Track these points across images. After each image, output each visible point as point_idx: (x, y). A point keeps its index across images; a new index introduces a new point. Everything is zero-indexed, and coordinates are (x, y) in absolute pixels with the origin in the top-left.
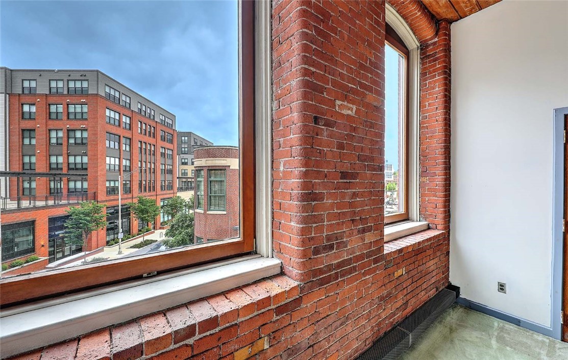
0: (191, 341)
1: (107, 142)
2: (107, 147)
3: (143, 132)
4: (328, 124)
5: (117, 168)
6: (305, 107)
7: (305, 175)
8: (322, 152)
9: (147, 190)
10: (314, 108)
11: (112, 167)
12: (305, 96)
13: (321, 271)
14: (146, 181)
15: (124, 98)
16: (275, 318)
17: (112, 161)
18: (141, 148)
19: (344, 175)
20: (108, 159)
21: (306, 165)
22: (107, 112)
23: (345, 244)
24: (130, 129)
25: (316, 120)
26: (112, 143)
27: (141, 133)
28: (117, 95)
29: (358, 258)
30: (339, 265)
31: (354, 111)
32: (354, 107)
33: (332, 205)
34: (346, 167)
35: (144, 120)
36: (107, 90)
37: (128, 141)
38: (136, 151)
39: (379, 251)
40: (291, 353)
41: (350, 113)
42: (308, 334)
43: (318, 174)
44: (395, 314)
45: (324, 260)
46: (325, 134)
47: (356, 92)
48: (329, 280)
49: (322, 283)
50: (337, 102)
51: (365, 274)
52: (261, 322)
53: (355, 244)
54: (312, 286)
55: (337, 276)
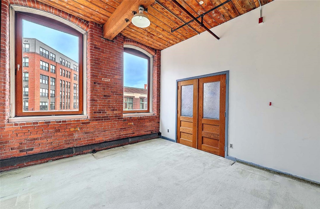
0: (60, 124)
1: (41, 80)
2: (40, 83)
3: (63, 75)
4: (99, 84)
5: (47, 95)
6: (91, 81)
7: (91, 95)
8: (97, 90)
9: (65, 108)
10: (94, 80)
11: (44, 95)
12: (91, 78)
13: (96, 117)
14: (64, 103)
15: (51, 55)
16: (81, 124)
17: (43, 91)
18: (62, 84)
19: (105, 96)
20: (41, 90)
21: (91, 93)
22: (41, 62)
23: (106, 113)
24: (55, 73)
25: (95, 83)
26: (44, 81)
27: (62, 75)
28: (47, 53)
29: (110, 117)
30: (103, 117)
31: (109, 80)
32: (110, 79)
33: (101, 103)
34: (106, 94)
35: (63, 68)
36: (41, 50)
37: (54, 80)
38: (59, 85)
39: (120, 116)
40: (86, 133)
41: (108, 81)
42: (92, 131)
43: (95, 95)
44: (127, 134)
45: (98, 115)
46: (98, 86)
47: (110, 76)
48: (99, 120)
49: (97, 120)
50: (103, 79)
51: (114, 121)
52: (77, 124)
53: (109, 113)
54: (93, 120)
55: (102, 120)
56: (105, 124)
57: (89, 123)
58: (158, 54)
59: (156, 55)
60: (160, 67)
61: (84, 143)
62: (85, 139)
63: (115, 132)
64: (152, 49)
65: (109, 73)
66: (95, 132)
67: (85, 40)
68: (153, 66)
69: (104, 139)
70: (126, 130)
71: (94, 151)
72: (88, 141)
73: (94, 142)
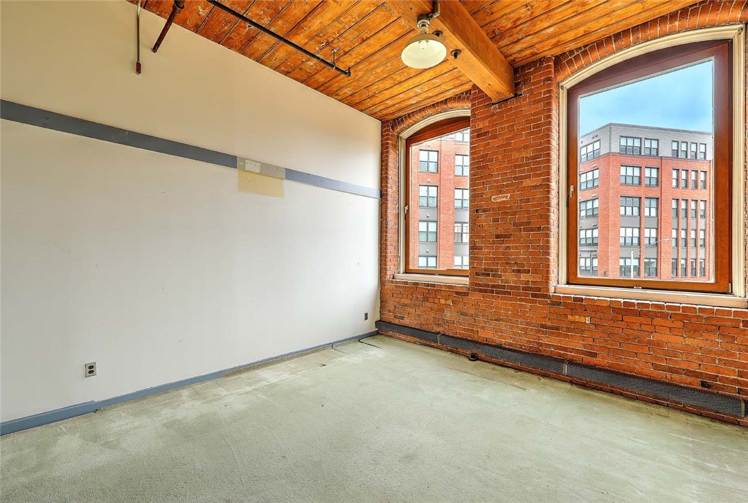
1: (622, 209)
2: (622, 216)
3: (682, 184)
4: (485, 211)
5: (636, 241)
6: (471, 207)
7: (471, 237)
8: (481, 226)
10: (476, 206)
11: (629, 241)
12: (471, 202)
13: (480, 285)
14: (686, 260)
15: (647, 144)
16: (455, 295)
17: (629, 233)
18: (677, 210)
19: (498, 236)
20: (622, 230)
22: (623, 170)
23: (500, 276)
24: (657, 185)
25: (478, 211)
26: (629, 210)
27: (678, 186)
28: (637, 143)
29: (511, 287)
30: (494, 286)
31: (508, 197)
32: (509, 195)
33: (489, 253)
34: (501, 231)
35: (681, 165)
36: (623, 142)
37: (654, 203)
38: (669, 215)
39: (539, 289)
40: (463, 314)
41: (504, 199)
42: (472, 311)
43: (478, 237)
45: (483, 280)
46: (483, 216)
47: (512, 184)
48: (486, 291)
49: (481, 291)
50: (493, 197)
51: (521, 300)
52: (449, 293)
53: (510, 278)
54: (474, 290)
55: (492, 292)
56: (499, 303)
57: (466, 294)
61: (459, 331)
62: (460, 325)
63: (523, 329)
65: (508, 179)
66: (477, 316)
69: (498, 340)
70: (559, 335)
71: (474, 357)
72: (464, 330)
73: (476, 337)
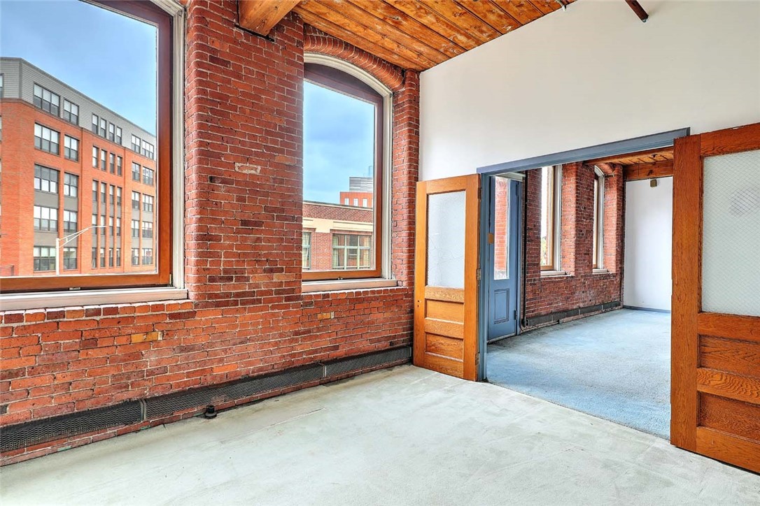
0: (98, 318)
1: (36, 181)
2: (36, 190)
3: (101, 165)
4: (224, 182)
5: (53, 225)
6: (200, 170)
7: (200, 220)
8: (219, 204)
9: (108, 264)
10: (210, 171)
11: (45, 224)
12: (200, 161)
13: (217, 296)
14: (105, 249)
15: (67, 106)
16: (168, 320)
17: (45, 214)
18: (97, 193)
19: (244, 223)
20: (37, 210)
21: (200, 213)
22: (37, 130)
23: (247, 279)
24: (77, 160)
25: (212, 179)
26: (45, 184)
27: (97, 166)
28: (55, 101)
29: (262, 293)
30: (238, 295)
31: (258, 171)
32: (259, 168)
33: (231, 247)
34: (248, 215)
35: (101, 145)
36: (38, 91)
37: (74, 181)
38: (88, 198)
39: (293, 291)
40: (183, 350)
41: (253, 172)
42: (202, 341)
43: (214, 220)
44: (315, 351)
45: (221, 288)
46: (222, 189)
47: (262, 154)
48: (227, 304)
49: (218, 305)
50: (237, 164)
51: (273, 308)
52: (155, 320)
53: (259, 280)
54: (206, 305)
55: (236, 303)
56: (244, 317)
57: (193, 314)
58: (411, 85)
59: (404, 89)
60: (417, 127)
61: (180, 379)
62: (180, 369)
63: (276, 344)
64: (393, 68)
65: (258, 146)
66: (212, 345)
67: (179, 34)
68: (395, 124)
69: (242, 369)
71: (210, 412)
72: (188, 375)
73: (209, 380)
